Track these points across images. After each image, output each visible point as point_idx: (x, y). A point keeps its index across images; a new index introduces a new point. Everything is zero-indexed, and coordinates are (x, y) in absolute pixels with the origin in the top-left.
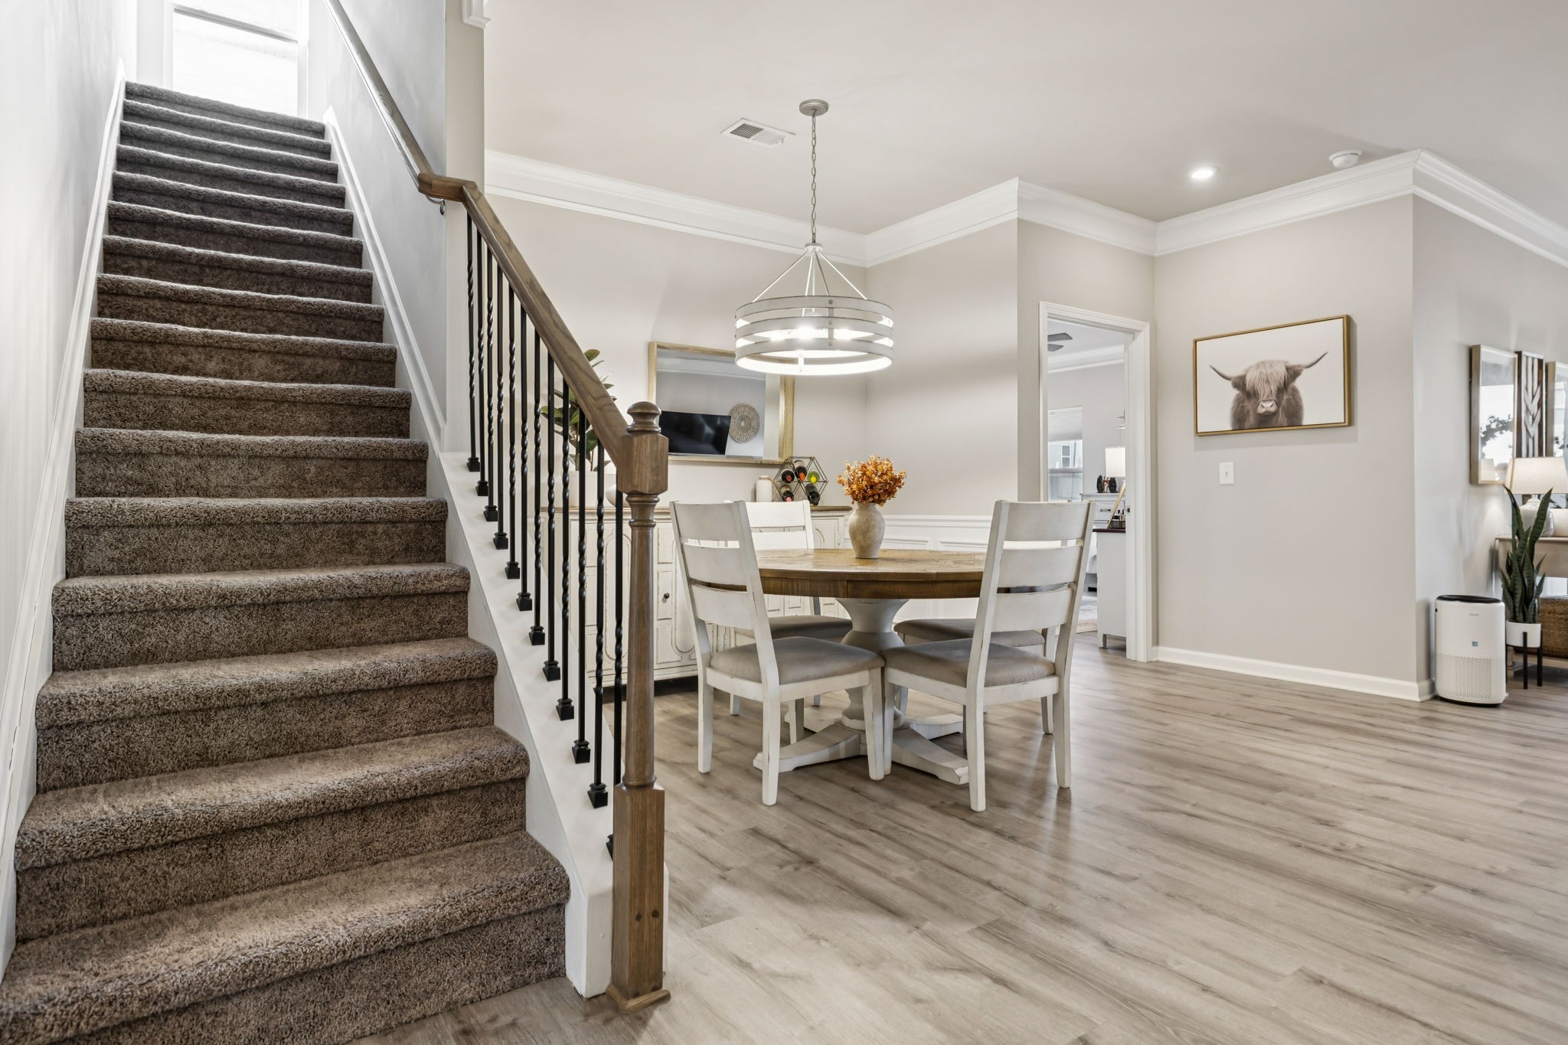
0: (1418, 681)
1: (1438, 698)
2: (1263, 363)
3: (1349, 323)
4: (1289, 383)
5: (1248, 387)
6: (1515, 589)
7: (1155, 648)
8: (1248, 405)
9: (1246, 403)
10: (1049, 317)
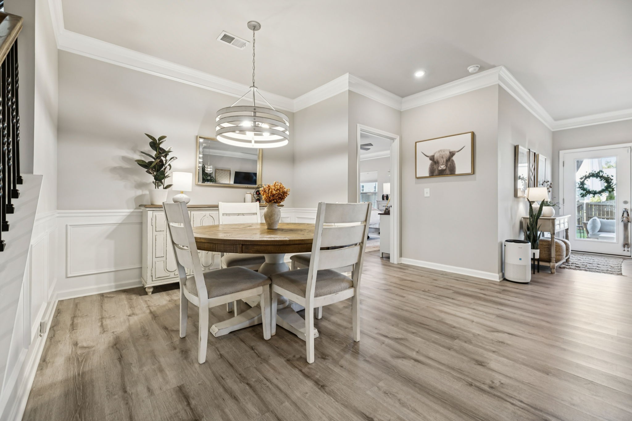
0: (498, 273)
1: (505, 279)
2: (441, 150)
3: (473, 135)
4: (450, 158)
5: (435, 160)
6: (530, 236)
7: (400, 258)
8: (435, 167)
9: (434, 166)
10: (361, 131)
